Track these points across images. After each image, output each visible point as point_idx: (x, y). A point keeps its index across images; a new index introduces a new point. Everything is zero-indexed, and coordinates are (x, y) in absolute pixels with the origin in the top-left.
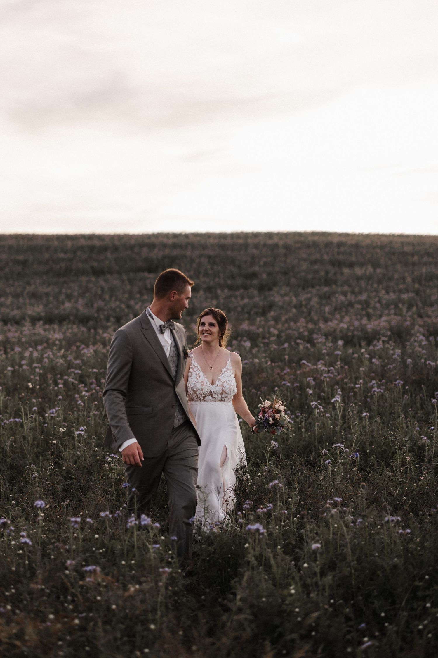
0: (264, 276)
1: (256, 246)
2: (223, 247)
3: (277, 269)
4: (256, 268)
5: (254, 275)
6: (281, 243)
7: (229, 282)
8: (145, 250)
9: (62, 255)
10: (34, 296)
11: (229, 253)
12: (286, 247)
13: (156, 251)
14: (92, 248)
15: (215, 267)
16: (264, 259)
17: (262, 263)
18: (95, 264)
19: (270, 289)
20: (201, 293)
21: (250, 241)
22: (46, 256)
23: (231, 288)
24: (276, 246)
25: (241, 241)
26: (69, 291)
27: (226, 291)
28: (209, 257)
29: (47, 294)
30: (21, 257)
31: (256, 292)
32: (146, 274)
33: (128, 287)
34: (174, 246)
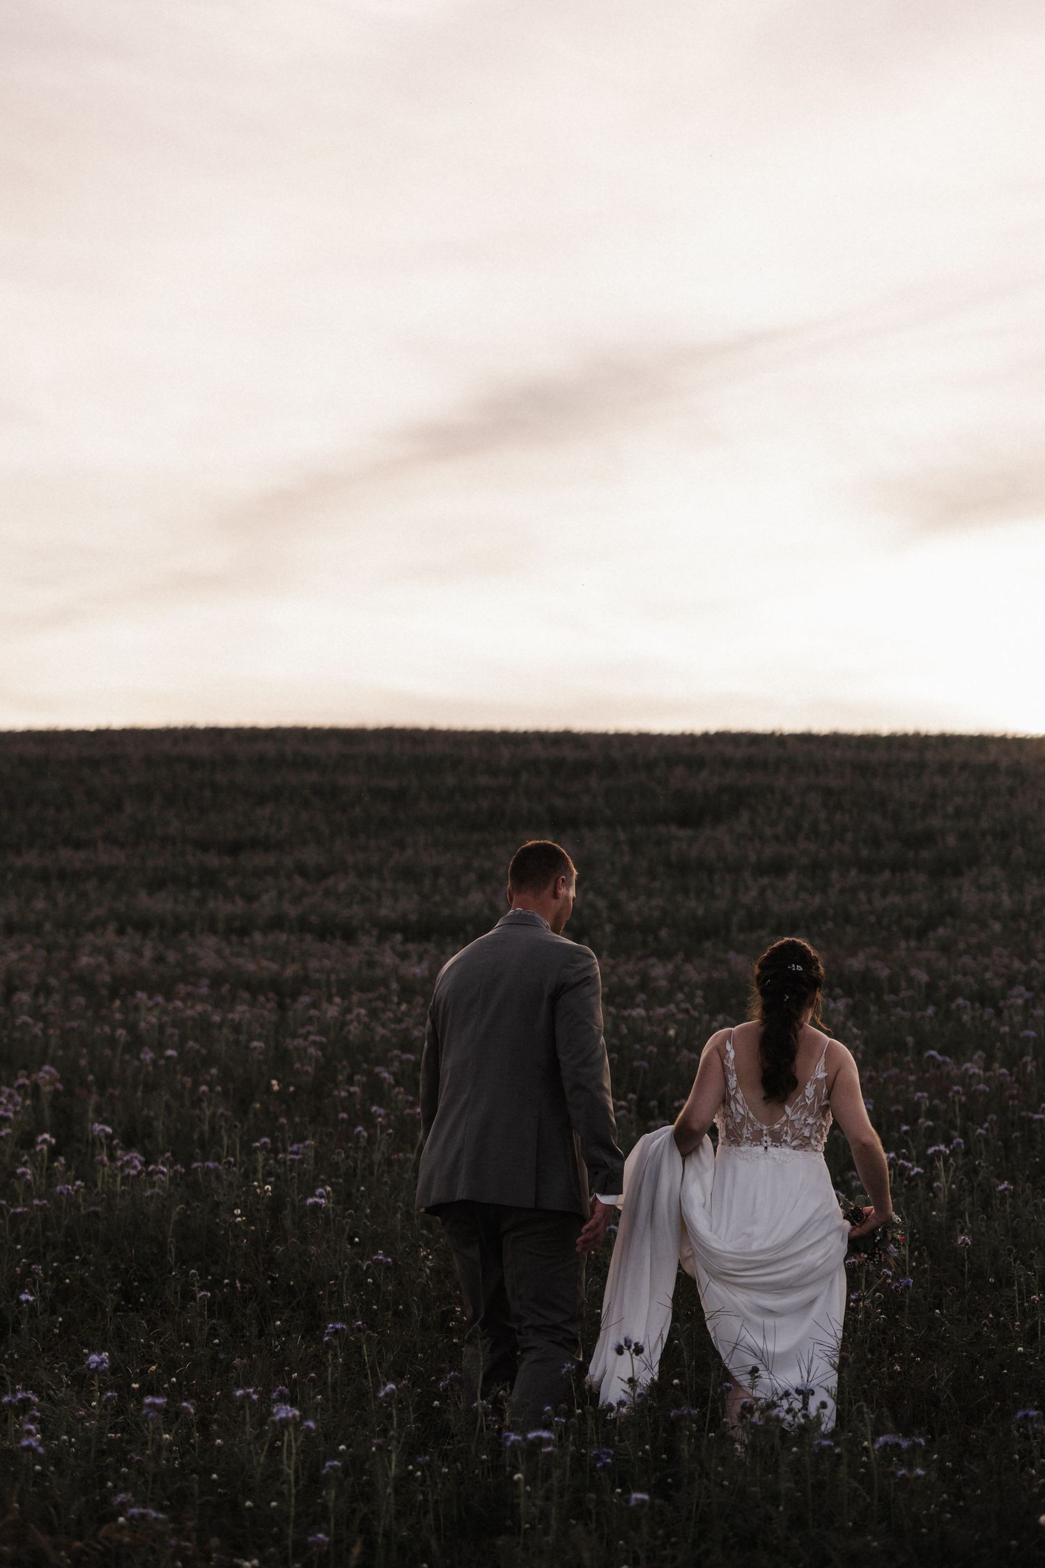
0: (951, 840)
1: (944, 769)
2: (863, 769)
3: (985, 824)
4: (935, 822)
5: (928, 838)
6: (1005, 763)
7: (865, 853)
8: (679, 771)
9: (484, 780)
10: (409, 874)
11: (877, 784)
12: (1017, 772)
13: (704, 774)
14: (557, 766)
15: (838, 817)
16: (958, 800)
17: (950, 809)
18: (559, 803)
19: (957, 873)
20: (792, 877)
21: (929, 755)
22: (450, 780)
23: (867, 867)
24: (993, 768)
25: (908, 756)
26: (488, 865)
27: (853, 873)
28: (828, 792)
29: (437, 872)
30: (392, 784)
31: (922, 878)
32: (674, 829)
33: (627, 859)
34: (749, 764)
